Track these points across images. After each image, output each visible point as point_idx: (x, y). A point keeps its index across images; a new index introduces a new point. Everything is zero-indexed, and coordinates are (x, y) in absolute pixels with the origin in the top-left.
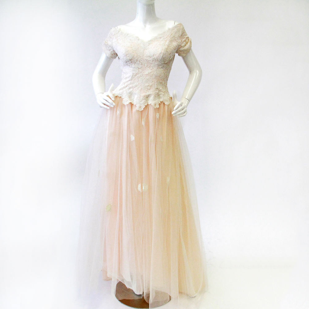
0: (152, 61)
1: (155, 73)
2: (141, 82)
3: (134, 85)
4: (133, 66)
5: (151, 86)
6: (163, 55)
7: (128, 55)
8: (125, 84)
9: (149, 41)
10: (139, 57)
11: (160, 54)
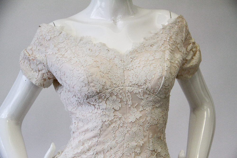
0: (142, 95)
1: (148, 119)
2: (121, 139)
3: (106, 146)
4: (103, 105)
5: (142, 147)
6: (165, 82)
7: (91, 82)
8: (83, 144)
9: (131, 53)
10: (114, 86)
11: (159, 79)
